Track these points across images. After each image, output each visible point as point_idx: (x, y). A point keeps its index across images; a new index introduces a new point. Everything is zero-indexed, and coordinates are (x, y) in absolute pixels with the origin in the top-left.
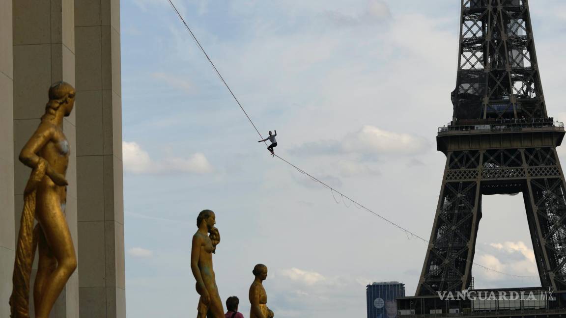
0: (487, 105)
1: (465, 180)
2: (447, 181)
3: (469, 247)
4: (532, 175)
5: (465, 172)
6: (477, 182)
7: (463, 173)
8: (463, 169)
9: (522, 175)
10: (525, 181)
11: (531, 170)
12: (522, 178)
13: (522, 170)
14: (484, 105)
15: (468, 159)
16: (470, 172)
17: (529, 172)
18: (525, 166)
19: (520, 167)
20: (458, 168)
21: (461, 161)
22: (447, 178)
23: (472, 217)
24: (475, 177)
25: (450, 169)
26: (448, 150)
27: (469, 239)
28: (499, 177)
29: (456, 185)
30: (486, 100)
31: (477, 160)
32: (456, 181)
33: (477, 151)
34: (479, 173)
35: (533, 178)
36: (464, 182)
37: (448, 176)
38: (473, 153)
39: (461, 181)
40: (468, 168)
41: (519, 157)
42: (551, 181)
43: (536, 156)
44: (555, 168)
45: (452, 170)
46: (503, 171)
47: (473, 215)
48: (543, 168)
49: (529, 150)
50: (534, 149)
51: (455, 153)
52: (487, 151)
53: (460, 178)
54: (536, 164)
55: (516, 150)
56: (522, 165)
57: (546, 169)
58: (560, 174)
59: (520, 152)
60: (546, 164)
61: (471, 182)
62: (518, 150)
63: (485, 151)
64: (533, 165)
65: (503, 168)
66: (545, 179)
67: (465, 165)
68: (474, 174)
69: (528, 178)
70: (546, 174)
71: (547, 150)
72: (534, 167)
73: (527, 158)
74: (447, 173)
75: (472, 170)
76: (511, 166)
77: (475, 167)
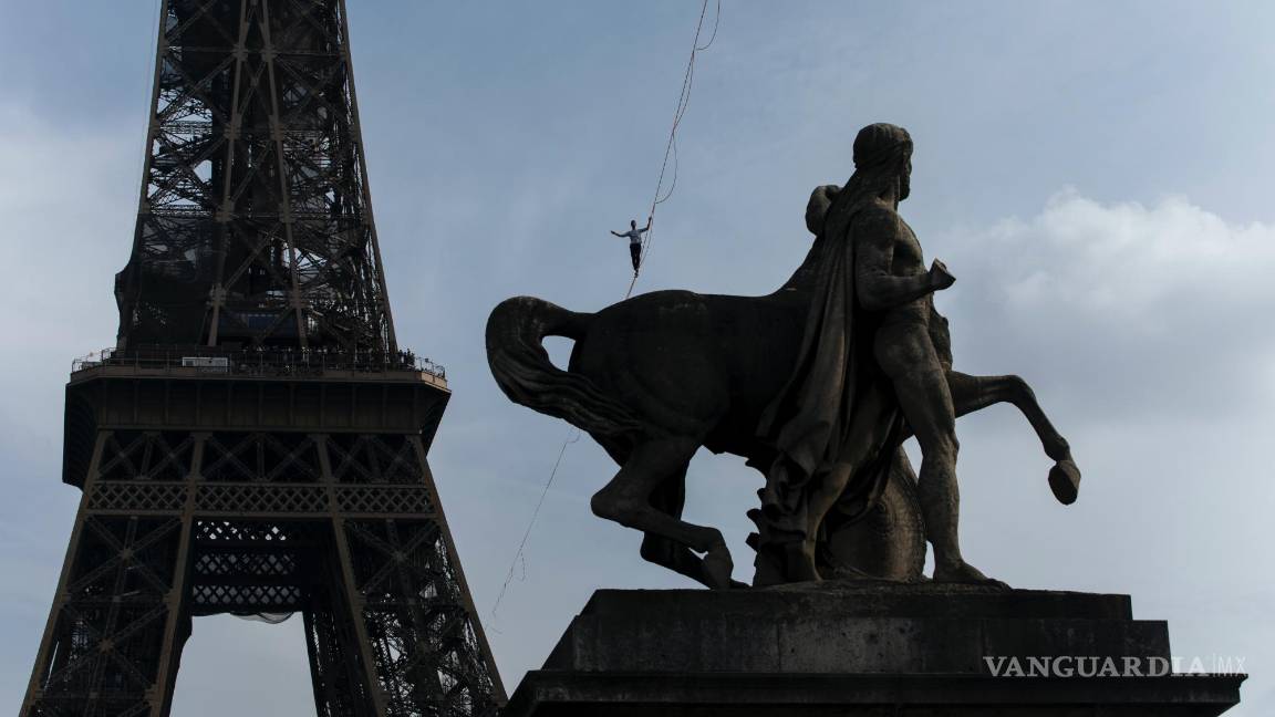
0: (221, 310)
1: (148, 513)
2: (91, 512)
3: (151, 702)
4: (347, 508)
5: (147, 490)
6: (183, 520)
7: (140, 491)
8: (141, 481)
9: (319, 507)
10: (328, 523)
11: (347, 493)
12: (320, 514)
13: (319, 491)
14: (212, 310)
15: (158, 455)
16: (162, 491)
17: (340, 500)
18: (329, 482)
19: (316, 485)
20: (127, 477)
21: (136, 458)
22: (90, 505)
23: (164, 618)
24: (176, 506)
25: (101, 478)
26: (100, 427)
27: (153, 679)
28: (247, 507)
29: (119, 526)
30: (218, 295)
31: (186, 459)
32: (120, 512)
33: (185, 434)
34: (191, 494)
35: (354, 515)
36: (142, 520)
37: (96, 497)
38: (176, 438)
39: (135, 514)
40: (158, 478)
41: (310, 456)
42: (405, 528)
43: (363, 458)
44: (418, 493)
45: (109, 482)
46: (262, 492)
47: (168, 612)
48: (382, 489)
49: (342, 440)
50: (356, 435)
51: (118, 434)
52: (217, 434)
53: (133, 506)
54: (362, 479)
55: (302, 436)
56: (320, 479)
57: (390, 493)
58: (432, 508)
59: (315, 444)
60: (392, 480)
61: (165, 519)
62: (309, 436)
63: (210, 435)
64: (351, 481)
65: (263, 485)
66: (389, 521)
67: (149, 470)
68: (176, 498)
69: (336, 514)
70: (390, 508)
71: (396, 441)
72: (355, 487)
73: (335, 461)
74: (93, 490)
75: (168, 485)
76: (285, 481)
77: (179, 478)
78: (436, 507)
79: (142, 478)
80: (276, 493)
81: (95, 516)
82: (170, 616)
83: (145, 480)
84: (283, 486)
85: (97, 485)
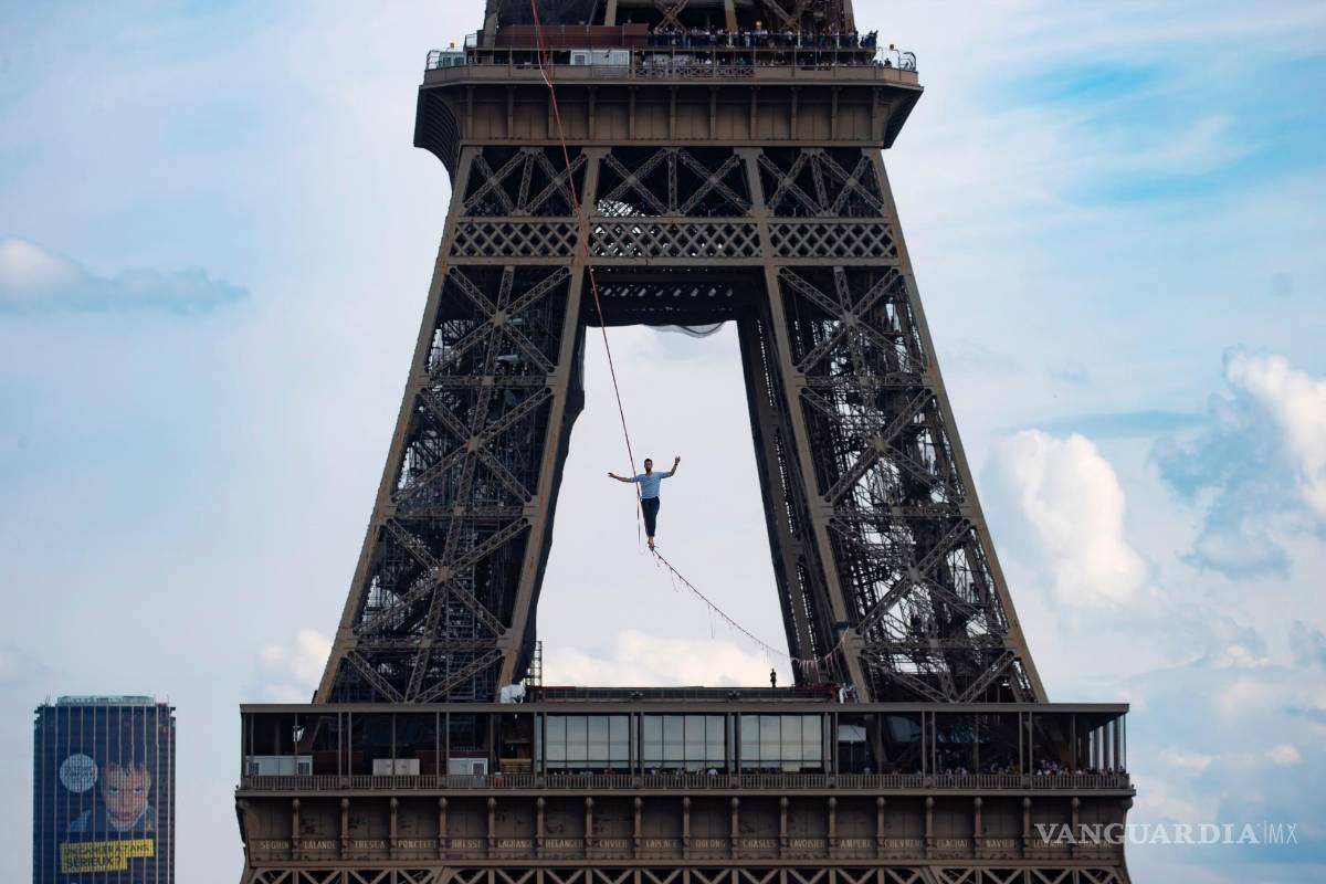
1: (527, 261)
2: (454, 262)
3: (531, 521)
4: (784, 252)
5: (526, 230)
6: (572, 271)
7: (517, 231)
8: (519, 217)
9: (748, 252)
10: (759, 273)
11: (784, 230)
12: (748, 262)
13: (747, 230)
15: (540, 181)
16: (544, 230)
17: (775, 241)
18: (761, 215)
19: (743, 221)
20: (500, 212)
21: (511, 185)
22: (453, 251)
23: (546, 408)
24: (563, 251)
25: (467, 215)
26: (465, 142)
27: (533, 490)
29: (488, 279)
31: (576, 184)
32: (492, 261)
33: (575, 151)
34: (582, 238)
35: (793, 262)
36: (519, 270)
37: (461, 240)
39: (510, 264)
40: (539, 213)
41: (737, 180)
42: (859, 278)
43: (804, 181)
44: (876, 230)
45: (477, 219)
46: (673, 231)
47: (552, 397)
48: (830, 225)
49: (779, 156)
50: (797, 150)
51: (489, 152)
52: (616, 150)
53: (507, 251)
54: (802, 212)
55: (727, 151)
56: (750, 212)
57: (839, 231)
58: (893, 251)
59: (743, 162)
60: (843, 213)
61: (550, 270)
62: (736, 151)
63: (609, 151)
64: (790, 214)
65: (675, 221)
66: (837, 270)
67: (528, 202)
68: (563, 240)
69: (770, 262)
70: (840, 252)
71: (849, 156)
72: (794, 222)
73: (769, 185)
74: (457, 230)
75: (553, 222)
76: (705, 215)
77: (567, 211)
78: (897, 249)
79: (519, 212)
80: (691, 232)
81: (459, 267)
82: (555, 401)
83: (524, 216)
84: (701, 222)
85: (461, 224)
